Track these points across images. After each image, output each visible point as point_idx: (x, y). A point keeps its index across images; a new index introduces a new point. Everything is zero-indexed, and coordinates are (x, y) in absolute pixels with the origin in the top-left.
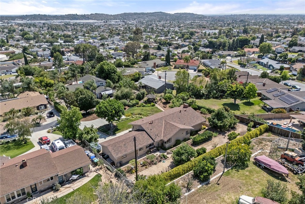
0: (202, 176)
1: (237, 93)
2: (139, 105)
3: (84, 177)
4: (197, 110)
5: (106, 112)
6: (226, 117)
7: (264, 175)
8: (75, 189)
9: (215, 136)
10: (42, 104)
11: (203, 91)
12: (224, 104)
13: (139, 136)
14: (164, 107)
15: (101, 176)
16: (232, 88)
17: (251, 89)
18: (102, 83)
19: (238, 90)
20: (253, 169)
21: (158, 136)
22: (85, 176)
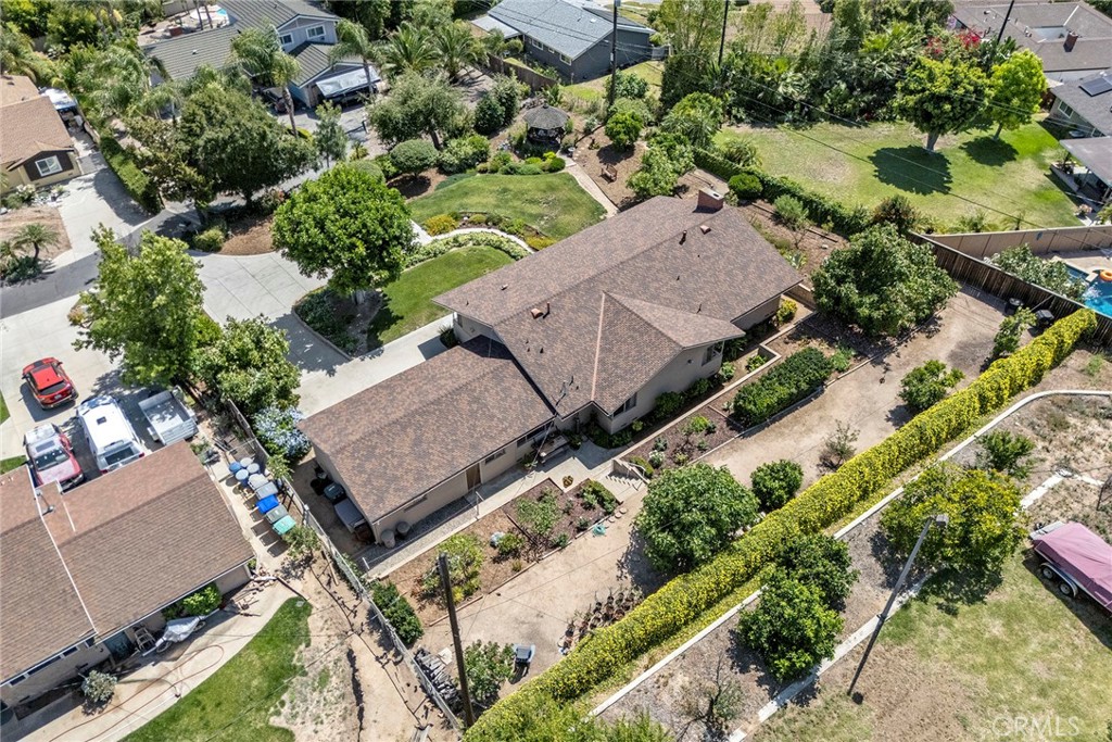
0: (783, 664)
1: (953, 108)
2: (488, 165)
3: (226, 617)
4: (759, 202)
5: (325, 248)
6: (902, 277)
7: (1077, 641)
8: (185, 692)
9: (841, 371)
10: (46, 148)
11: (790, 85)
12: (878, 152)
13: (486, 390)
14: (605, 176)
15: (307, 609)
16: (931, 78)
17: (1018, 82)
18: (320, 30)
19: (961, 91)
20: (1022, 596)
21: (577, 383)
22: (235, 611)
